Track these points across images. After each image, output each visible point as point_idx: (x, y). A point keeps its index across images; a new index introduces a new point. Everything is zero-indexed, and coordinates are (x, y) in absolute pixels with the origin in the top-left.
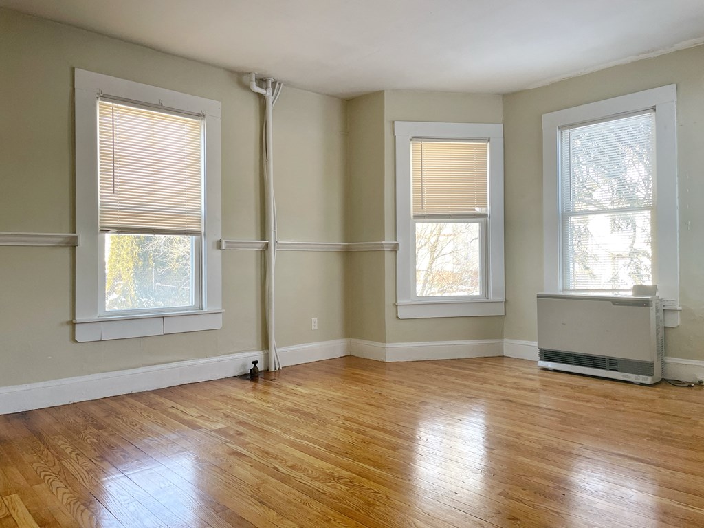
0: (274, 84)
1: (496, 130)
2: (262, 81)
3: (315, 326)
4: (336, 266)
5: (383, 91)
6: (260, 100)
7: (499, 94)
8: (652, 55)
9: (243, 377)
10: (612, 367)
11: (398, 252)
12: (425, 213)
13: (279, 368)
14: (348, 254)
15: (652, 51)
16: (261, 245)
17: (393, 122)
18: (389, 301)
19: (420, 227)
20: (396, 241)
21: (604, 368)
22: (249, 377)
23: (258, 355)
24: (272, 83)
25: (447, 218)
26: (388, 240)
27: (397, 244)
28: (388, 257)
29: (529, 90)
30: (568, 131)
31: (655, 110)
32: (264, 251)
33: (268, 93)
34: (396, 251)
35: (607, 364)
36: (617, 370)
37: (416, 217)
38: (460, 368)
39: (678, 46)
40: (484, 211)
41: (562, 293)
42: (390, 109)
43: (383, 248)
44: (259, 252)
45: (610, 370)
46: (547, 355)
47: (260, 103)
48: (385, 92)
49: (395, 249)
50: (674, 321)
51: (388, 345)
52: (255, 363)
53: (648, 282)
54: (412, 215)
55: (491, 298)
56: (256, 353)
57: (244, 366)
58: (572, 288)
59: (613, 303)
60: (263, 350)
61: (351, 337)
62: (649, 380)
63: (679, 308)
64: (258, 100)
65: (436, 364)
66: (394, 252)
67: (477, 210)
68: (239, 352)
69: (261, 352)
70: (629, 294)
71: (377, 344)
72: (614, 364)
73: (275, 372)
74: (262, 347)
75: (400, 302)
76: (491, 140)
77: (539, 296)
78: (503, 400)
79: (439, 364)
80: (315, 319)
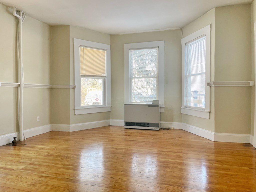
0: (23, 14)
1: (108, 47)
2: (18, 12)
3: (38, 120)
4: (47, 94)
5: (69, 26)
6: (16, 20)
7: (109, 34)
8: (158, 31)
9: (9, 145)
10: (148, 126)
11: (75, 89)
12: (85, 74)
13: (25, 139)
14: (51, 89)
15: (159, 29)
16: (16, 85)
17: (73, 38)
18: (71, 108)
19: (83, 79)
20: (74, 84)
21: (145, 126)
22: (12, 145)
23: (15, 134)
24: (22, 13)
25: (92, 77)
26: (71, 84)
27: (75, 86)
28: (71, 91)
29: (120, 35)
30: (132, 51)
31: (158, 48)
32: (17, 88)
33: (21, 18)
34: (74, 89)
35: (146, 125)
36: (149, 127)
37: (81, 76)
38: (100, 131)
39: (165, 29)
40: (104, 75)
41: (130, 103)
42: (72, 33)
43: (69, 87)
44: (15, 88)
45: (147, 127)
46: (127, 124)
47: (16, 21)
48: (70, 26)
49: (74, 88)
50: (163, 111)
51: (71, 125)
52: (15, 138)
53: (156, 99)
54: (80, 75)
55: (106, 105)
56: (14, 134)
57: (9, 140)
58: (133, 102)
59: (148, 106)
60: (17, 132)
61: (53, 123)
62: (158, 129)
63: (164, 107)
64: (15, 20)
65: (90, 130)
66: (73, 89)
67: (102, 75)
68: (6, 134)
69: (16, 133)
70: (151, 103)
71: (66, 125)
72: (148, 125)
73: (23, 141)
74: (16, 131)
75: (76, 108)
76: (107, 50)
77: (125, 105)
78: (123, 140)
79: (91, 131)
80: (38, 117)
